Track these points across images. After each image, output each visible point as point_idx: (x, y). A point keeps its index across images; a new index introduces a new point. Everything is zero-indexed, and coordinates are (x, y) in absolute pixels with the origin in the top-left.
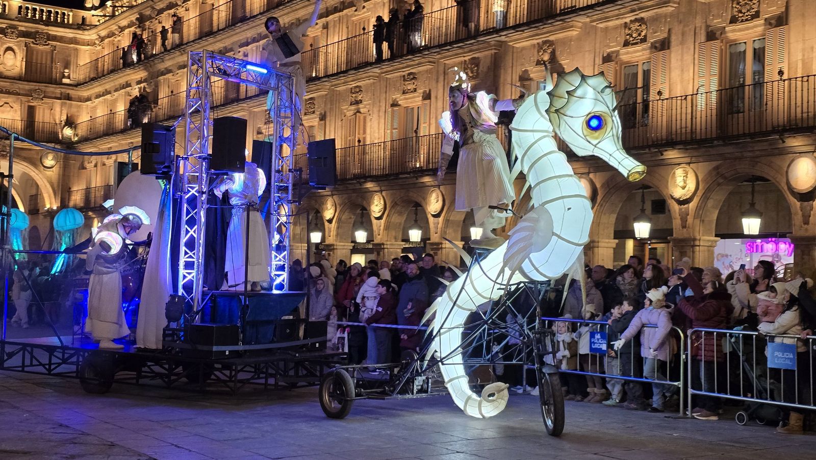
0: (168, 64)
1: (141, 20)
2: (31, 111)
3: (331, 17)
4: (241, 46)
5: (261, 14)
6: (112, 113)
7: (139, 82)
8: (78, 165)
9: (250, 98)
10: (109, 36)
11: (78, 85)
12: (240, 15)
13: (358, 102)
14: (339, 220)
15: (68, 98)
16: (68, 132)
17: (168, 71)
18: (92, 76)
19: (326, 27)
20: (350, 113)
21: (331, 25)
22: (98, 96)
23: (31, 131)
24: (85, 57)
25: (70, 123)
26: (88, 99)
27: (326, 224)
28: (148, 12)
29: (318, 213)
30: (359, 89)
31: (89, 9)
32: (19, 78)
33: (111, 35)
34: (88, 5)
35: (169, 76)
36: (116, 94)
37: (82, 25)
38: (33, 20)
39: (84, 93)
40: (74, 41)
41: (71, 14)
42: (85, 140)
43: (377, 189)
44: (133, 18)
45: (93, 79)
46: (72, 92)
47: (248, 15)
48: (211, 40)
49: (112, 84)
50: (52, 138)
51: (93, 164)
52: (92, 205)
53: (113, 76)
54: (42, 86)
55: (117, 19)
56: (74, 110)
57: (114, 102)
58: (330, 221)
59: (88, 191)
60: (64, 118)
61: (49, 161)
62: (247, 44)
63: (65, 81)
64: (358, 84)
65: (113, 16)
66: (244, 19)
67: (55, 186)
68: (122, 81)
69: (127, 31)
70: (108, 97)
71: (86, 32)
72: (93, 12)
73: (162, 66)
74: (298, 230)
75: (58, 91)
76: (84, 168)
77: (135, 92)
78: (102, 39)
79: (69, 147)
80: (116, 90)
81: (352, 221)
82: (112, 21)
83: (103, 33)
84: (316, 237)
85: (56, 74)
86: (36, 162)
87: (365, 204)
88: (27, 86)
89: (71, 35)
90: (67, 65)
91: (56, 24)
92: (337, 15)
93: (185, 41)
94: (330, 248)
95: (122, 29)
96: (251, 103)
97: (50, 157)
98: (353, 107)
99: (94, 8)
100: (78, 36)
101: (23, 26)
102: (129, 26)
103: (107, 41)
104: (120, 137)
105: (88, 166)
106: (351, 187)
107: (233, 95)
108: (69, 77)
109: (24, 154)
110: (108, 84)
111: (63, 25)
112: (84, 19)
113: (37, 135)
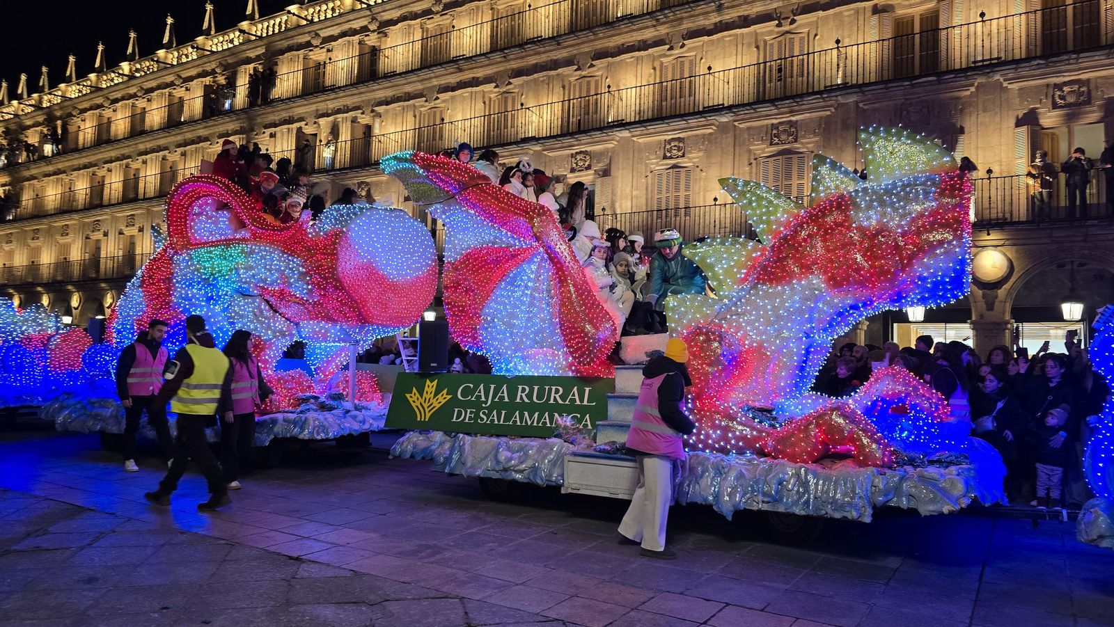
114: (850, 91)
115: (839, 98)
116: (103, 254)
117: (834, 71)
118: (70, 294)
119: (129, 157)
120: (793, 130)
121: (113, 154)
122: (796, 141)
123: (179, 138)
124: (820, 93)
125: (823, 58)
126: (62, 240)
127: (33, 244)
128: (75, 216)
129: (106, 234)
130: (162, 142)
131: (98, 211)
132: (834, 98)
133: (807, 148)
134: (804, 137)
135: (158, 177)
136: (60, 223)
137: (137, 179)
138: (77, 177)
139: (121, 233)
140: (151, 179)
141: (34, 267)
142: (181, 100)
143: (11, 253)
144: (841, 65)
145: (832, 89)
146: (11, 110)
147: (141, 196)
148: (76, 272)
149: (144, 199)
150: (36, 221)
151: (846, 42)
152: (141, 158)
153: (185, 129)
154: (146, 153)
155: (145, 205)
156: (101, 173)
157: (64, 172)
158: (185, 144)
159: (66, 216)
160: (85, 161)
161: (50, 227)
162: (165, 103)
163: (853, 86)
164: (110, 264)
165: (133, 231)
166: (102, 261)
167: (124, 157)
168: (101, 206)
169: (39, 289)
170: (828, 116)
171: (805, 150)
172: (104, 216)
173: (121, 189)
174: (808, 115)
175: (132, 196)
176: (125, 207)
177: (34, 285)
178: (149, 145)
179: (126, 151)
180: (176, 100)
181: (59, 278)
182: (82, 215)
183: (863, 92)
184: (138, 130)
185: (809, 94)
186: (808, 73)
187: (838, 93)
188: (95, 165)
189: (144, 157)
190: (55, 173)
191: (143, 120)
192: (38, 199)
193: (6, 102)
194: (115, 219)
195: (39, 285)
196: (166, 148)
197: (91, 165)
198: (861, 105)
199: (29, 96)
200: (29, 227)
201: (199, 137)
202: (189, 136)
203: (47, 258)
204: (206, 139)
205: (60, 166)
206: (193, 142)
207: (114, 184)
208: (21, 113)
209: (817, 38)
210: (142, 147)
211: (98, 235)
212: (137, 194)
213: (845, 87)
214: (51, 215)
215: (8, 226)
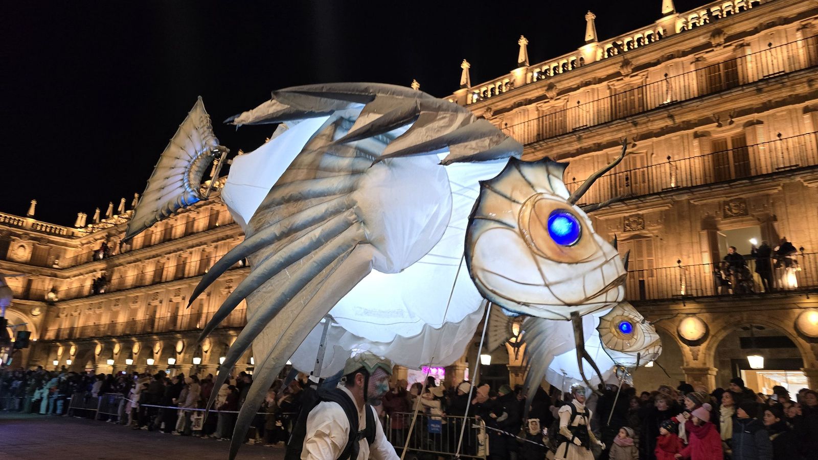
0: (121, 261)
1: (109, 237)
2: (30, 282)
3: (220, 242)
4: (166, 254)
5: (180, 238)
6: (82, 286)
7: (101, 270)
8: (55, 314)
9: (168, 282)
10: (87, 244)
11: (63, 269)
12: (168, 237)
13: (229, 287)
14: (212, 352)
15: (56, 276)
16: (52, 295)
17: (121, 265)
18: (73, 264)
19: (216, 247)
20: (224, 293)
21: (219, 247)
22: (75, 276)
23: (27, 294)
24: (70, 254)
25: (54, 290)
26: (68, 277)
27: (204, 353)
28: (114, 232)
29: (199, 348)
30: (231, 280)
31: (77, 228)
32: (26, 263)
33: (89, 242)
34: (77, 225)
35: (121, 267)
36: (87, 275)
37: (72, 236)
38: (40, 231)
39: (67, 274)
40: (65, 245)
41: (66, 230)
42: (62, 300)
43: (235, 334)
44: (104, 235)
45: (73, 266)
46: (58, 273)
47: (173, 238)
48: (149, 249)
49: (85, 270)
50: (41, 298)
51: (64, 315)
52: (60, 339)
53: (86, 266)
54: (39, 268)
55: (94, 234)
56: (58, 283)
57: (85, 280)
58: (206, 352)
59: (59, 330)
60: (51, 287)
61: (36, 312)
62: (170, 253)
63: (55, 266)
64: (231, 278)
65: (91, 233)
66: (170, 240)
67: (38, 327)
68: (91, 268)
69: (99, 241)
70: (81, 277)
71: (74, 240)
72: (79, 230)
73: (117, 262)
74: (187, 356)
75: (49, 271)
76: (59, 317)
77: (99, 275)
78: (83, 244)
79: (51, 303)
80: (87, 273)
81: (219, 352)
82: (91, 235)
83: (84, 242)
84: (197, 361)
85: (50, 262)
86: (27, 311)
87: (228, 343)
88: (29, 268)
89: (63, 241)
90: (58, 258)
91: (55, 234)
92: (223, 241)
93: (133, 249)
94: (205, 367)
95: (96, 240)
96: (168, 285)
97: (37, 309)
98: (227, 290)
99: (81, 227)
100: (68, 242)
101: (33, 234)
102: (101, 239)
103: (85, 246)
104: (85, 300)
105: (61, 315)
106: (221, 333)
107: (158, 280)
108: (57, 264)
109: (21, 307)
110: (82, 270)
111: (59, 235)
112: (73, 233)
113: (31, 296)
114: (681, 192)
115: (674, 197)
116: (157, 316)
117: (668, 179)
118: (133, 343)
119: (182, 250)
120: (640, 220)
121: (172, 248)
122: (644, 228)
123: (214, 237)
124: (658, 194)
125: (658, 170)
126: (133, 306)
127: (114, 309)
128: (143, 290)
129: (161, 302)
130: (203, 239)
131: (158, 286)
132: (670, 197)
133: (653, 233)
134: (650, 226)
135: (198, 262)
136: (132, 294)
137: (185, 264)
138: (148, 264)
139: (171, 301)
140: (193, 264)
141: (113, 325)
142: (218, 212)
143: (100, 315)
144: (674, 174)
145: (668, 191)
146: (113, 221)
147: (186, 276)
148: (139, 329)
149: (188, 277)
150: (118, 293)
151: (676, 158)
152: (189, 250)
153: (219, 230)
154: (192, 247)
155: (188, 281)
156: (163, 261)
157: (140, 261)
158: (218, 240)
159: (138, 290)
160: (154, 253)
161: (127, 297)
162: (207, 214)
163: (684, 188)
164: (161, 323)
165: (178, 299)
166: (157, 320)
167: (179, 250)
168: (160, 282)
169: (114, 340)
170: (666, 210)
171: (651, 235)
172: (160, 289)
173: (175, 271)
174: (651, 210)
175: (180, 275)
176: (175, 283)
177: (111, 337)
178: (195, 242)
179: (180, 246)
180: (215, 212)
181: (128, 332)
182: (147, 289)
183: (692, 192)
184: (189, 233)
185: (650, 195)
186: (649, 181)
187: (672, 194)
188: (160, 256)
189: (191, 250)
190: (135, 262)
191: (193, 226)
192: (122, 278)
193: (110, 216)
194: (168, 291)
195: (114, 337)
196: (205, 244)
197: (157, 256)
198: (692, 202)
199: (125, 212)
200: (114, 297)
201: (227, 236)
202: (221, 235)
203: (122, 319)
204: (231, 237)
205: (138, 257)
206: (223, 239)
207: (170, 268)
208: (118, 223)
209: (654, 156)
210: (190, 243)
211: (156, 303)
212: (184, 274)
213: (677, 189)
214: (127, 289)
215: (101, 297)
